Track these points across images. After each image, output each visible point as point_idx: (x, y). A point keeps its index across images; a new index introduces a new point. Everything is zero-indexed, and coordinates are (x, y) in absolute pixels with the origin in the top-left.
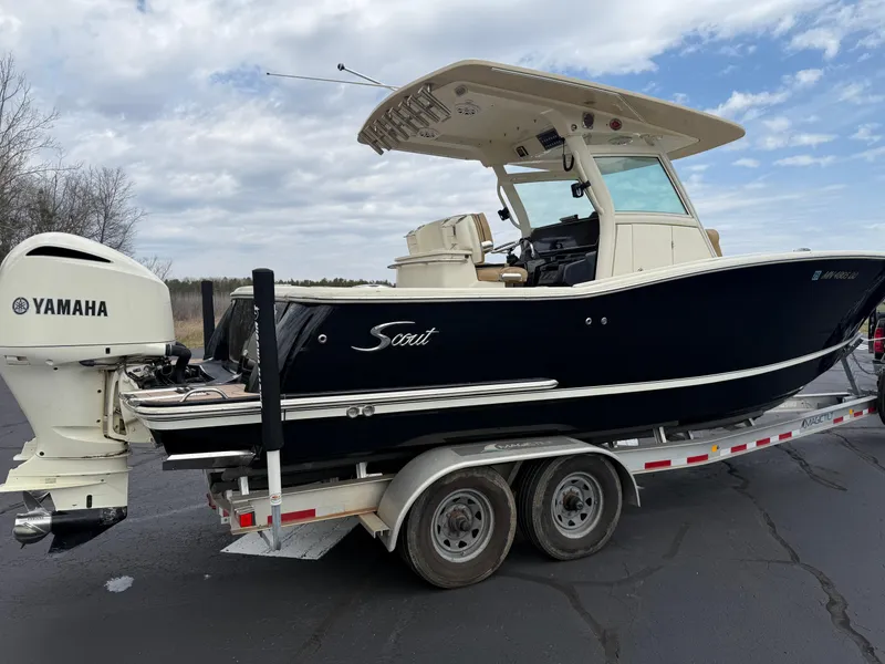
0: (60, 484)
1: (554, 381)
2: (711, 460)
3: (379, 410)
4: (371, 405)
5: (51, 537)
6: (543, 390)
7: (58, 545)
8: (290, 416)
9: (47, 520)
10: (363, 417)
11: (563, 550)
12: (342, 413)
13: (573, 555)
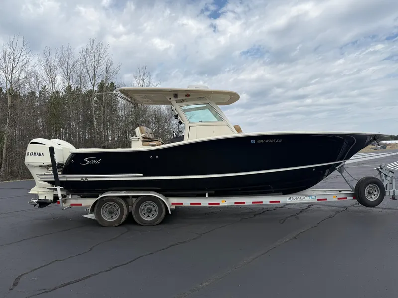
0: (40, 193)
1: (142, 175)
2: (221, 205)
3: (89, 180)
4: (86, 178)
5: (38, 204)
6: (139, 177)
7: (40, 207)
8: (60, 180)
9: (37, 201)
10: (84, 181)
11: (142, 223)
12: (79, 180)
13: (146, 224)
